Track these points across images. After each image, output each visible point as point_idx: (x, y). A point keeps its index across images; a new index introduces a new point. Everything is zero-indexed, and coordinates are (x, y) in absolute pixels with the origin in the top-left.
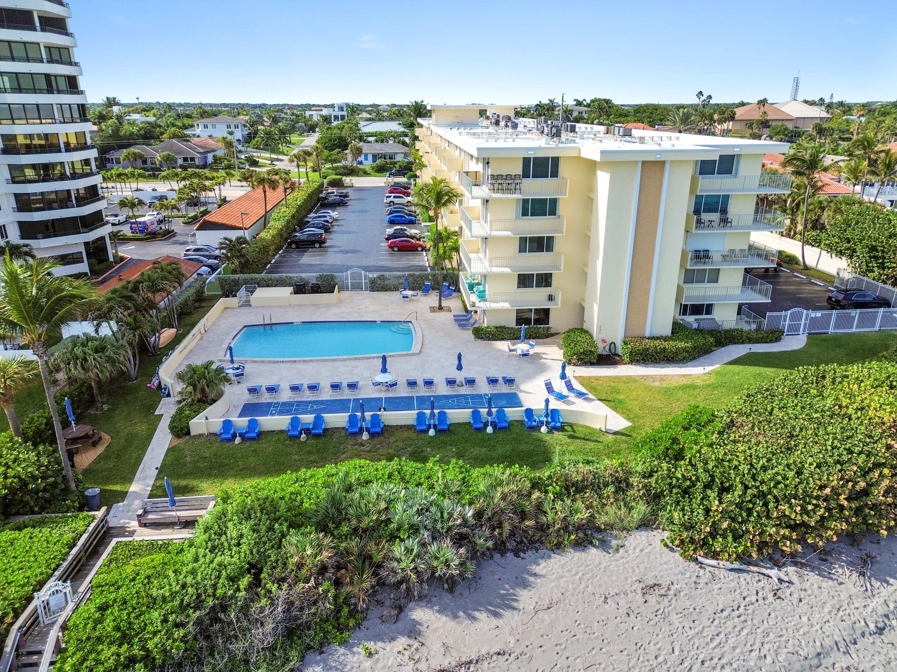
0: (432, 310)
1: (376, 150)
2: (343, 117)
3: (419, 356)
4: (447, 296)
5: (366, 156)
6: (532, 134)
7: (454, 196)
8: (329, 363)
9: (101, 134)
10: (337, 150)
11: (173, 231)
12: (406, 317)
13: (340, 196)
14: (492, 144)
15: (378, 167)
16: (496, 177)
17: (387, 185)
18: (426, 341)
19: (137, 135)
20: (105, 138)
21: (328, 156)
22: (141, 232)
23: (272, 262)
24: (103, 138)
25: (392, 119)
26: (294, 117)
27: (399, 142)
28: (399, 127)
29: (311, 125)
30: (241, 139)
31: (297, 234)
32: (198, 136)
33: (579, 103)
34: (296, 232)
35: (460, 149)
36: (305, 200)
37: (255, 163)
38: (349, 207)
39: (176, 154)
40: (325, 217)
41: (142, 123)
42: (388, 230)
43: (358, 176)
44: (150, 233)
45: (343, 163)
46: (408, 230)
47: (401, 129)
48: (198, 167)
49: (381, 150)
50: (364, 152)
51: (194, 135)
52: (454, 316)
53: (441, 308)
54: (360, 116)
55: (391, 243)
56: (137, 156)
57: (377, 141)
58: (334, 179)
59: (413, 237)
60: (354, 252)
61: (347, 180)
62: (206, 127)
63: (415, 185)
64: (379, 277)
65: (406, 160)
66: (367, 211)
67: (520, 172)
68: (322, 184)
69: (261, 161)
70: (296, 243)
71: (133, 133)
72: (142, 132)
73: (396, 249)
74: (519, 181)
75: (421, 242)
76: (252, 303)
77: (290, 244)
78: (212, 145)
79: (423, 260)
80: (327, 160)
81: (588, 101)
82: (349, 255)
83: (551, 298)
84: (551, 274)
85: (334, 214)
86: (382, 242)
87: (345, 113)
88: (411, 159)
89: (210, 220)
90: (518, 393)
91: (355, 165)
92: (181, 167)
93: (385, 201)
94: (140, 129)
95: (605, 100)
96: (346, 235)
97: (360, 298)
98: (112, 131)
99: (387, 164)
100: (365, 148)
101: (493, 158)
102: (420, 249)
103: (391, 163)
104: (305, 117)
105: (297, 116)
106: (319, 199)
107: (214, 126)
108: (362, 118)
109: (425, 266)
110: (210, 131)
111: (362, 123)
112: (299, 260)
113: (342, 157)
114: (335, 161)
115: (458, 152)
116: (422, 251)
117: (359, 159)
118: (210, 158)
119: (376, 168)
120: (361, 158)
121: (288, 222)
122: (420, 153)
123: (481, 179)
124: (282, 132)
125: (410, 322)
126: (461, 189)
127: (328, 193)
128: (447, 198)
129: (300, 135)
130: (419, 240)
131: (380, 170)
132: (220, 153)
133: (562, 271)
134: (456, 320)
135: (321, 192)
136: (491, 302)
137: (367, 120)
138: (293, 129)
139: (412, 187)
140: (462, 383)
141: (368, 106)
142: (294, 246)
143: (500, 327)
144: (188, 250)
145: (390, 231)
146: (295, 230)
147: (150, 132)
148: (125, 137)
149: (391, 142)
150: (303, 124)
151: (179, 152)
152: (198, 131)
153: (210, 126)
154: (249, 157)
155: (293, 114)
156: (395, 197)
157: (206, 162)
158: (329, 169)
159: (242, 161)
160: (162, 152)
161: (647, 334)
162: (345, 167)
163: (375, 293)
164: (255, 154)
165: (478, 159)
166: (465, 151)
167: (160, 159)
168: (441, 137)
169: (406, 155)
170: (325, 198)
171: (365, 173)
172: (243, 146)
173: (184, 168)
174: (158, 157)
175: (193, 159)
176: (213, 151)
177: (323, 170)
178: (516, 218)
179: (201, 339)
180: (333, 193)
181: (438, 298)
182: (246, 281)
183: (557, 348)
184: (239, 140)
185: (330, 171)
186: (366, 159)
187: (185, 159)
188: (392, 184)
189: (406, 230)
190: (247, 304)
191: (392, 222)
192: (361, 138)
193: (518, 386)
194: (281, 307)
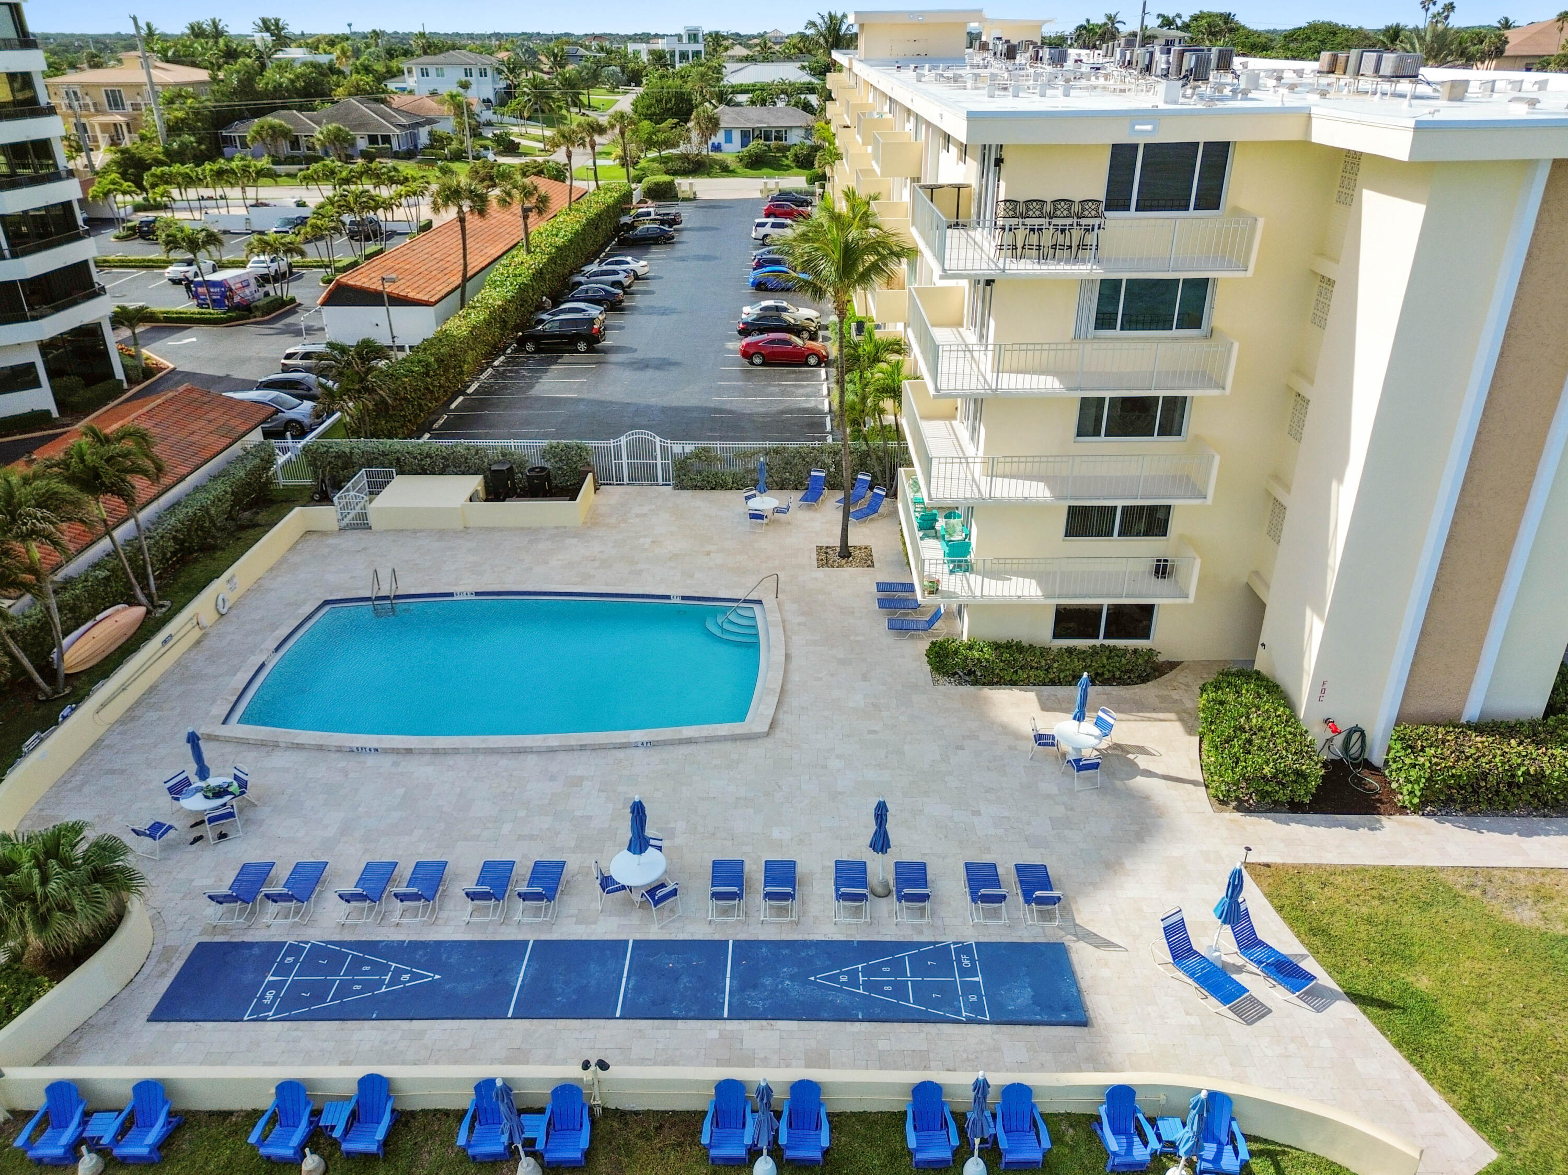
0: (825, 557)
1: (748, 120)
2: (697, 54)
3: (768, 743)
4: (863, 516)
5: (728, 133)
6: (1106, 77)
7: (892, 253)
8: (504, 762)
9: (216, 87)
10: (670, 121)
11: (293, 300)
12: (751, 581)
13: (663, 222)
14: (1005, 103)
15: (750, 156)
16: (1021, 208)
17: (765, 195)
18: (795, 677)
19: (287, 90)
20: (223, 94)
21: (651, 134)
22: (217, 303)
23: (470, 391)
24: (218, 95)
25: (789, 58)
26: (603, 55)
27: (796, 105)
28: (801, 73)
29: (633, 71)
30: (492, 98)
31: (545, 316)
32: (411, 92)
33: (1167, 22)
34: (545, 310)
35: (917, 116)
36: (577, 233)
37: (511, 148)
38: (678, 246)
39: (353, 129)
40: (615, 273)
41: (305, 64)
42: (747, 309)
43: (709, 175)
44: (236, 307)
45: (682, 149)
46: (792, 309)
47: (805, 78)
48: (396, 156)
49: (760, 122)
50: (722, 125)
51: (403, 90)
52: (881, 587)
53: (845, 552)
54: (729, 53)
55: (748, 345)
56: (277, 133)
57: (753, 103)
58: (657, 184)
59: (797, 330)
60: (662, 364)
61: (684, 184)
62: (425, 73)
63: (822, 196)
64: (697, 455)
65: (808, 143)
66: (715, 258)
67: (1100, 194)
68: (627, 197)
69: (524, 142)
70: (537, 339)
71: (280, 85)
72: (300, 84)
73: (757, 360)
74: (1097, 222)
75: (817, 345)
76: (372, 520)
77: (521, 342)
78: (431, 110)
79: (817, 393)
80: (650, 144)
81: (1187, 19)
82: (649, 373)
83: (1162, 570)
84: (1168, 508)
85: (639, 265)
86: (730, 339)
87: (700, 47)
88: (815, 140)
89: (351, 282)
90: (1068, 940)
91: (704, 152)
92: (364, 154)
93: (754, 235)
94: (298, 78)
95: (1221, 14)
96: (655, 318)
97: (645, 509)
98: (240, 81)
99: (770, 150)
100: (726, 115)
101: (1017, 146)
102: (813, 360)
103: (779, 149)
104: (626, 56)
105: (609, 52)
106: (619, 228)
107: (440, 74)
108: (731, 57)
109: (821, 412)
110: (433, 82)
111: (730, 66)
112: (531, 386)
113: (680, 136)
114: (668, 144)
115: (910, 126)
116: (818, 365)
117: (714, 140)
118: (423, 137)
119: (746, 160)
120: (719, 138)
121: (523, 288)
122: (833, 129)
123: (974, 211)
124: (569, 84)
125: (759, 602)
126: (915, 237)
127: (638, 215)
128: (872, 258)
129: (612, 91)
130: (813, 337)
131: (756, 163)
132: (446, 127)
133: (1209, 500)
134: (883, 603)
135: (626, 212)
136: (986, 574)
137: (741, 61)
138: (593, 79)
139: (816, 201)
140: (886, 885)
141: (754, 37)
142: (530, 347)
143: (1009, 646)
144: (289, 356)
145: (750, 312)
146: (541, 308)
147: (317, 84)
148: (265, 94)
149: (780, 104)
150: (618, 69)
151: (360, 125)
152: (411, 82)
153: (432, 71)
154: (501, 135)
155: (602, 49)
156: (774, 225)
157: (416, 146)
158: (653, 160)
159: (488, 142)
160: (328, 123)
161: (1472, 711)
162: (685, 157)
163: (687, 496)
164: (515, 130)
165: (964, 150)
166: (929, 124)
167: (321, 137)
168: (876, 89)
169: (809, 131)
170: (632, 227)
171: (726, 170)
172: (495, 113)
173: (369, 156)
174: (319, 133)
175: (387, 139)
176: (430, 121)
177: (643, 163)
178: (1077, 336)
179: (198, 642)
180: (649, 214)
181: (839, 515)
182: (370, 461)
183: (1178, 727)
184: (487, 101)
185: (656, 165)
186: (729, 139)
187: (373, 139)
188: (776, 193)
189: (785, 310)
190: (362, 524)
191: (760, 287)
192: (723, 98)
193: (1068, 914)
194: (442, 534)
